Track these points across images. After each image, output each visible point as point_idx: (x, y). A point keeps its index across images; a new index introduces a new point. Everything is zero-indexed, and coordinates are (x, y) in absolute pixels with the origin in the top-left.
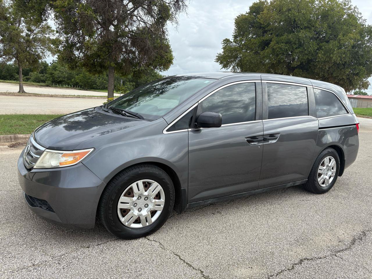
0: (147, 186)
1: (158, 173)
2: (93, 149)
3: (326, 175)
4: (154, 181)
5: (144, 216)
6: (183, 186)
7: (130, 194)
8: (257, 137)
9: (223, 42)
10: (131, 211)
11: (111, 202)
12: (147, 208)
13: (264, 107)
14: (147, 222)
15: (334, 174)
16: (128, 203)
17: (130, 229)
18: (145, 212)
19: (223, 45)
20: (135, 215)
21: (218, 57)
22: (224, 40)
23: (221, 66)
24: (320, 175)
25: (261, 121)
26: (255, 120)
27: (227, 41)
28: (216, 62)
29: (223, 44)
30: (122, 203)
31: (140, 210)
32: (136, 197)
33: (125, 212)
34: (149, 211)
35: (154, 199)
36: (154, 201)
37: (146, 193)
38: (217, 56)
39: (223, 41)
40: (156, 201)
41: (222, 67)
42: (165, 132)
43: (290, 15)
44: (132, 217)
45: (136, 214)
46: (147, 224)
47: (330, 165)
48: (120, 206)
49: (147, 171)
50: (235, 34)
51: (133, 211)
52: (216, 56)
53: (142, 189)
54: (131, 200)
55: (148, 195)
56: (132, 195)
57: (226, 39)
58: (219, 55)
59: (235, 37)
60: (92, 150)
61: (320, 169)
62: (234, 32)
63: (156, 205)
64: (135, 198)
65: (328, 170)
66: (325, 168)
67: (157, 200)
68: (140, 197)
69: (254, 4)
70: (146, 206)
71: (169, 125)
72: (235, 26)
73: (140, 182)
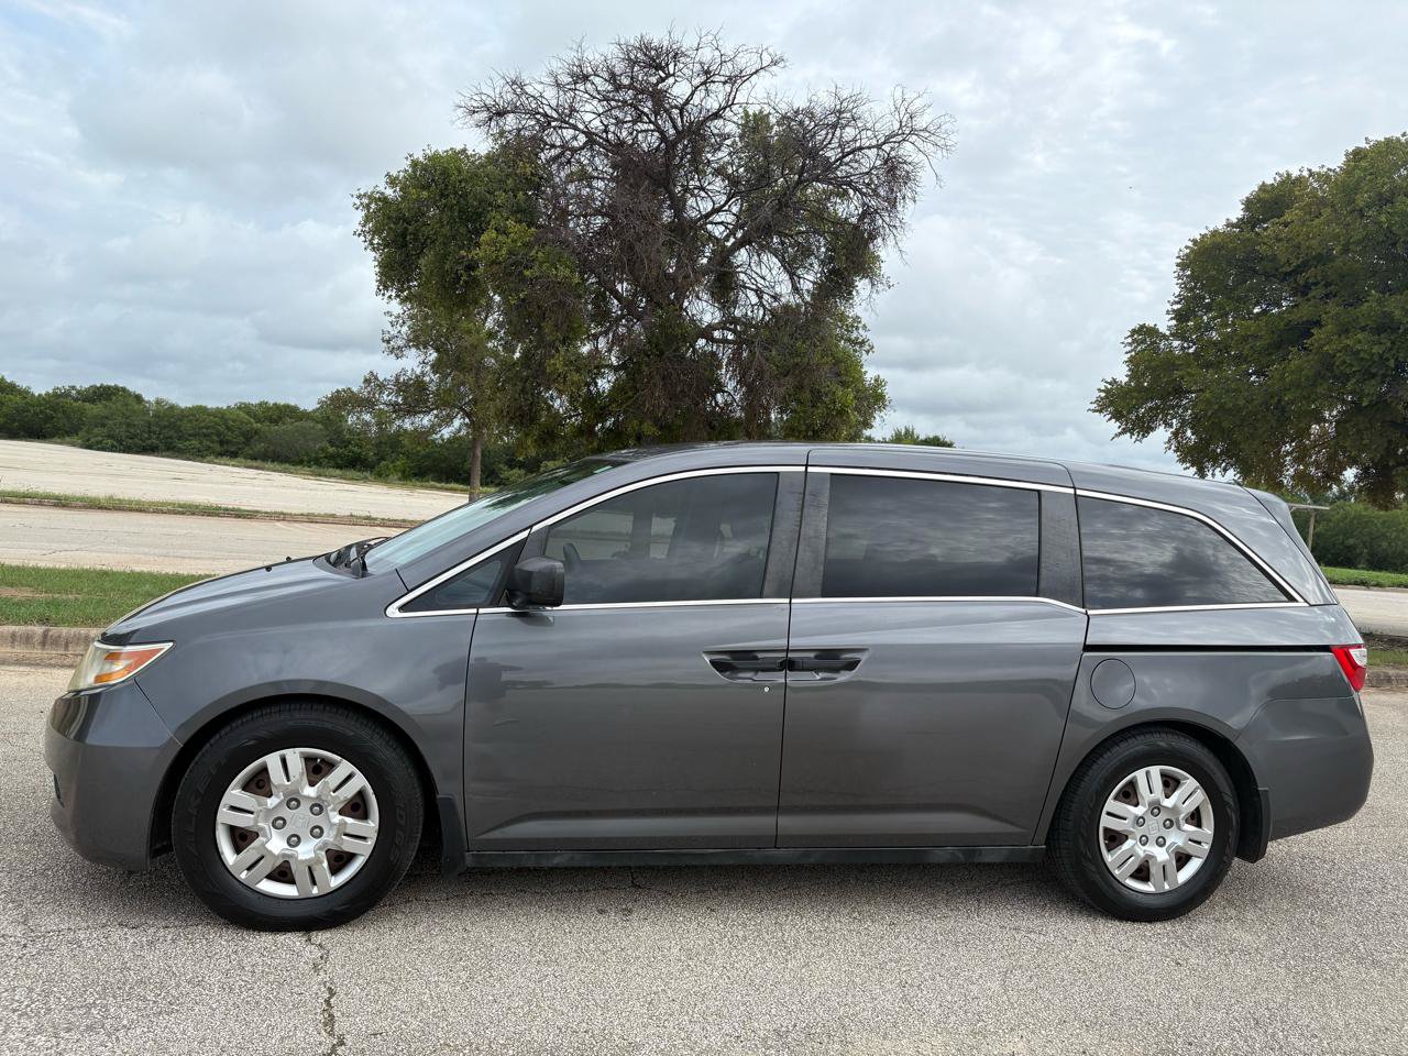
0: (317, 770)
1: (352, 733)
2: (171, 644)
3: (1161, 846)
4: (337, 758)
5: (302, 861)
6: (445, 789)
7: (259, 784)
8: (760, 655)
9: (1130, 340)
10: (261, 839)
11: (196, 798)
12: (318, 840)
13: (805, 555)
14: (314, 883)
15: (1207, 847)
16: (252, 813)
17: (257, 895)
18: (306, 851)
19: (1129, 348)
20: (270, 852)
21: (1103, 395)
22: (1134, 332)
23: (1114, 426)
24: (1115, 839)
25: (787, 601)
26: (761, 597)
27: (1144, 333)
28: (1095, 411)
29: (1130, 344)
30: (233, 808)
31: (295, 840)
32: (278, 796)
33: (241, 838)
34: (320, 849)
35: (341, 813)
36: (336, 818)
37: (310, 791)
38: (1103, 388)
39: (1132, 336)
40: (346, 823)
41: (1120, 430)
42: (393, 611)
43: (1383, 218)
44: (262, 857)
45: (276, 852)
46: (315, 891)
47: (1169, 803)
48: (225, 816)
49: (313, 723)
50: (1176, 307)
51: (264, 840)
52: (1100, 390)
53: (298, 777)
54: (260, 804)
55: (318, 797)
56: (266, 790)
57: (1143, 326)
58: (1109, 387)
59: (1181, 316)
60: (167, 646)
61: (1109, 814)
62: (1172, 299)
63: (345, 835)
64: (272, 802)
65: (1170, 824)
66: (1140, 811)
67: (349, 820)
68: (293, 801)
69: (1263, 188)
70: (317, 832)
71: (409, 591)
72: (1176, 275)
73: (294, 756)
